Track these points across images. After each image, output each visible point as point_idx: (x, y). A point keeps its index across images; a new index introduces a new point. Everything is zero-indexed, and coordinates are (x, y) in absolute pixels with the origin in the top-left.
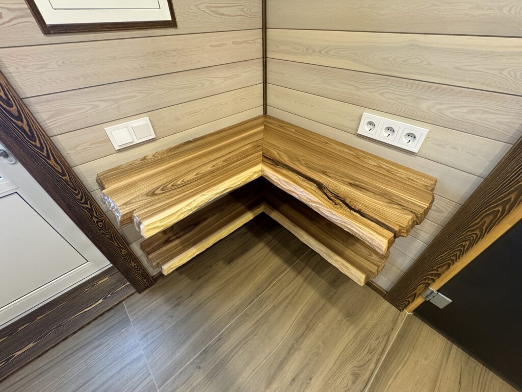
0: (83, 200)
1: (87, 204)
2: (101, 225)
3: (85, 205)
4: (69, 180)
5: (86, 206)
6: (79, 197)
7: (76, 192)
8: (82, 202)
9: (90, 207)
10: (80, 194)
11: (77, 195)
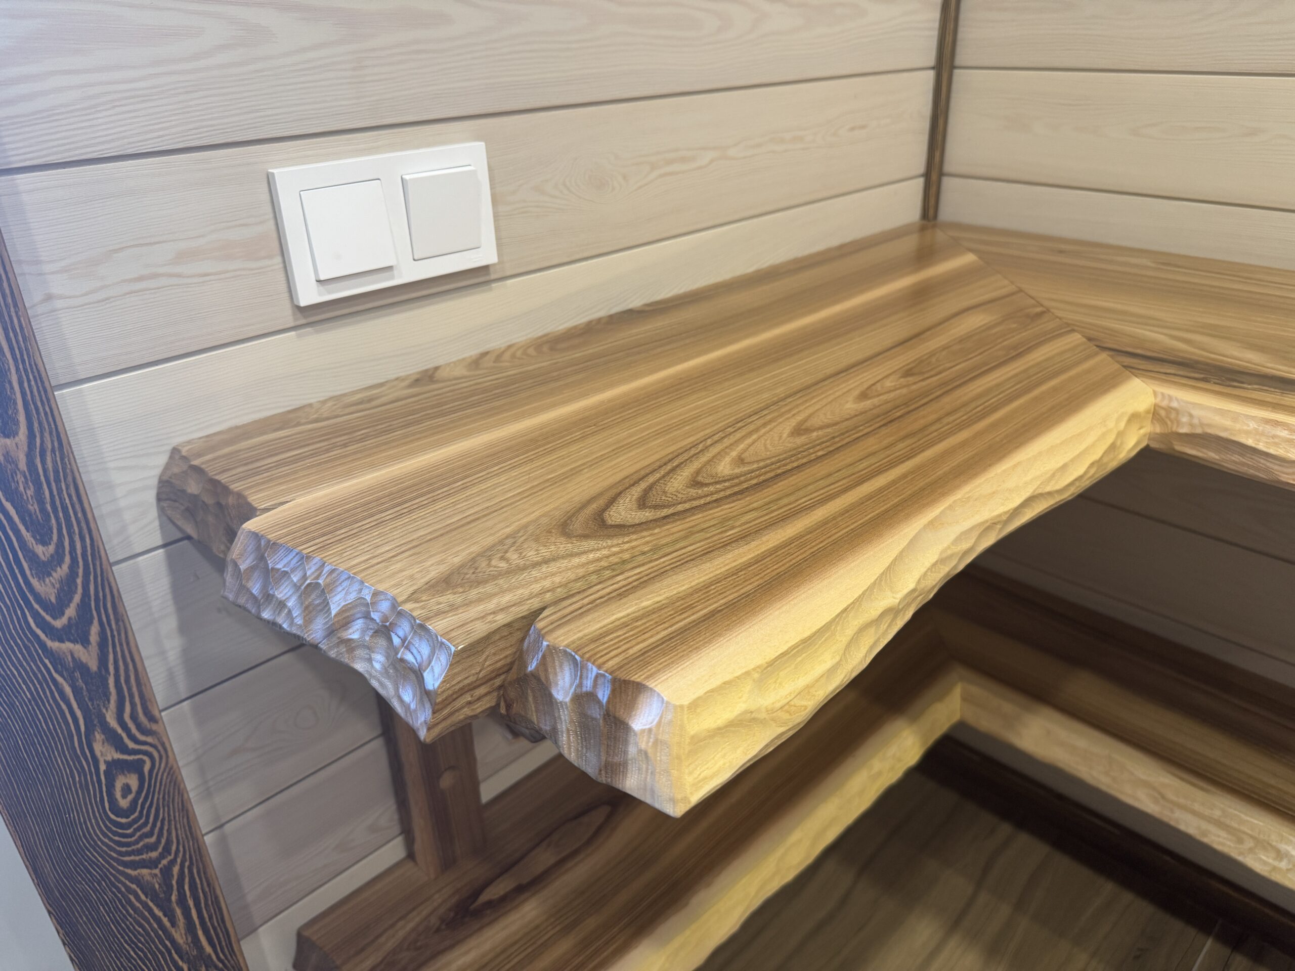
0: (71, 611)
1: (85, 642)
2: (127, 790)
3: (67, 646)
4: (23, 465)
5: (78, 649)
6: (47, 588)
7: (41, 551)
8: (58, 624)
9: (93, 665)
10: (63, 571)
11: (43, 569)
